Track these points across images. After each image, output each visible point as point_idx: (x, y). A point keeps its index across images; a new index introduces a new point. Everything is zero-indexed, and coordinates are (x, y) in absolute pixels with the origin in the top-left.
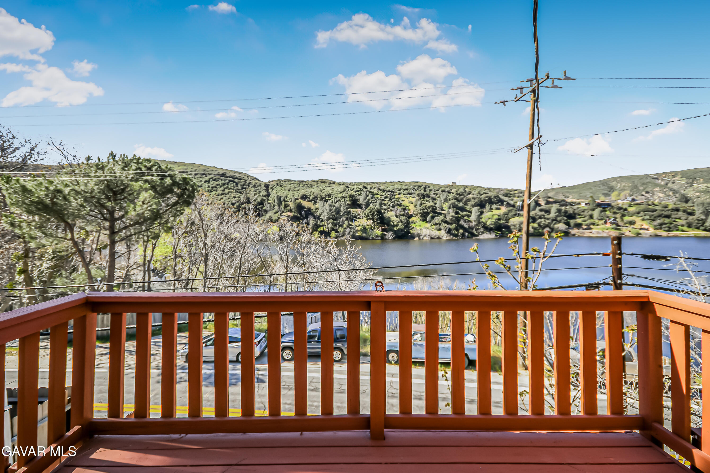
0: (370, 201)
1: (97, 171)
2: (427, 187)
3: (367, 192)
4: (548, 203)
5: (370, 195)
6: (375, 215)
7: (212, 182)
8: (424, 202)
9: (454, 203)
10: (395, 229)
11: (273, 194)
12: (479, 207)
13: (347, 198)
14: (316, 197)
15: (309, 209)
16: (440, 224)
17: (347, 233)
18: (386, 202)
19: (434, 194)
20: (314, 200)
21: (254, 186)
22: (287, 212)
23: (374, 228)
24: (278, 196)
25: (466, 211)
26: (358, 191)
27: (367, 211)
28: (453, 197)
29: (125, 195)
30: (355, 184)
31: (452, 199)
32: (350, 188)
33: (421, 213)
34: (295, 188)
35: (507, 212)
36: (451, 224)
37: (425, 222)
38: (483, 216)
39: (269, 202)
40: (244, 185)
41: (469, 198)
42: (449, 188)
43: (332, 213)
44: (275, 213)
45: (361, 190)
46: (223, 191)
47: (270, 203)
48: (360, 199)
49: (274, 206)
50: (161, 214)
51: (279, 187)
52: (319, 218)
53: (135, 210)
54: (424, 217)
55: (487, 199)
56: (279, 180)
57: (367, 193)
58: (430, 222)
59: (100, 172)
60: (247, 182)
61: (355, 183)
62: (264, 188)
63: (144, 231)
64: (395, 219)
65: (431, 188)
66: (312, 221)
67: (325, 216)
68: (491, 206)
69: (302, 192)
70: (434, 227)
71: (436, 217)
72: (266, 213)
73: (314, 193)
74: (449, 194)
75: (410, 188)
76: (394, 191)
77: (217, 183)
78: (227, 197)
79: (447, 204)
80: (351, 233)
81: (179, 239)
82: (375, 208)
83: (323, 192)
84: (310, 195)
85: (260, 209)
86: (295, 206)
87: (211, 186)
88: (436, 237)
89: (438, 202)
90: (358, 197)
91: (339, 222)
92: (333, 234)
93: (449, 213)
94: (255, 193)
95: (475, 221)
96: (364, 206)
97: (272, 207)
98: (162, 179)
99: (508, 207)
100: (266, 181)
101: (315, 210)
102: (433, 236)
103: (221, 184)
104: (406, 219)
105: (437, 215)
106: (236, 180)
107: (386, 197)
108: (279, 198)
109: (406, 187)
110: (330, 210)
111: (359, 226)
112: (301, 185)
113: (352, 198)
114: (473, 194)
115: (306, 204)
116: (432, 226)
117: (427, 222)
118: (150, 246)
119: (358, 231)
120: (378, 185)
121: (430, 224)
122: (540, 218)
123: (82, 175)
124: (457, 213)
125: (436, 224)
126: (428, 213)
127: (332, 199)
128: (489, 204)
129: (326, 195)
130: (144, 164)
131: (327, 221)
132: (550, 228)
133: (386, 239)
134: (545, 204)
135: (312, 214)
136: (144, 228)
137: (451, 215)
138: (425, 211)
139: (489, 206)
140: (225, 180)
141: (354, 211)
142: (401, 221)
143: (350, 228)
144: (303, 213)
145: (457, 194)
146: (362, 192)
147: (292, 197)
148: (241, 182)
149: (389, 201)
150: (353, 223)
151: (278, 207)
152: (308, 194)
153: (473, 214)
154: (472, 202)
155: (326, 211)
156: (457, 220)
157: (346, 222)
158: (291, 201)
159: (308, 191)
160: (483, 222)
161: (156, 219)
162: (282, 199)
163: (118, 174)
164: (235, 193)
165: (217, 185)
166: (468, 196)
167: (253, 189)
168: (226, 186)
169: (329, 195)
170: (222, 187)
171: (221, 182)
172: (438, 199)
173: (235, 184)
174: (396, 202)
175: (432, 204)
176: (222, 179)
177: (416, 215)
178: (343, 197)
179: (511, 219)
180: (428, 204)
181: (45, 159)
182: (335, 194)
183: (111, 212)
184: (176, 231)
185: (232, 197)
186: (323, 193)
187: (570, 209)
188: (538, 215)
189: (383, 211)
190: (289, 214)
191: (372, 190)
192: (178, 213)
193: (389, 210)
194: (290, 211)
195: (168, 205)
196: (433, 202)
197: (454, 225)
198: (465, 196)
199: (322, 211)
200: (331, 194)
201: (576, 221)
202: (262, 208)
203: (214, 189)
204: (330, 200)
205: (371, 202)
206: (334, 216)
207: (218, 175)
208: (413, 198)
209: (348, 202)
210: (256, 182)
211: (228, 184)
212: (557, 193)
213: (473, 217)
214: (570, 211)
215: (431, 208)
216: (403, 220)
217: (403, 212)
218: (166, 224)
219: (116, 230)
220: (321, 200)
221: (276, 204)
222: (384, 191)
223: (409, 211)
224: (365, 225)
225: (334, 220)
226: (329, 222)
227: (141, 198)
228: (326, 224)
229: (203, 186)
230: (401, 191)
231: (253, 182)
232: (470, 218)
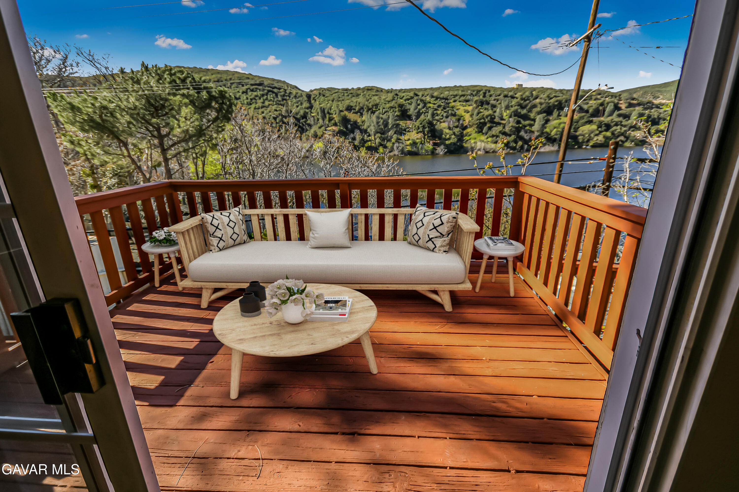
0: (421, 111)
1: (133, 85)
2: (487, 91)
3: (417, 100)
4: (630, 105)
5: (421, 104)
6: (426, 128)
7: (250, 93)
8: (482, 110)
9: (517, 110)
10: (447, 142)
11: (316, 105)
12: (545, 114)
13: (395, 108)
14: (362, 108)
15: (355, 122)
16: (497, 136)
17: (395, 148)
18: (439, 112)
19: (495, 100)
20: (360, 112)
21: (295, 97)
22: (332, 126)
23: (424, 142)
24: (321, 108)
25: (529, 119)
26: (408, 100)
27: (417, 123)
28: (517, 103)
29: (166, 110)
30: (405, 91)
31: (515, 106)
32: (399, 97)
33: (477, 124)
34: (339, 98)
35: (578, 119)
36: (510, 135)
37: (481, 133)
38: (548, 125)
39: (313, 115)
40: (284, 96)
41: (536, 103)
42: (513, 92)
43: (379, 126)
44: (320, 128)
45: (412, 98)
46: (263, 103)
47: (313, 117)
48: (410, 109)
49: (318, 120)
50: (204, 130)
51: (322, 98)
52: (365, 131)
53: (180, 127)
54: (480, 128)
55: (556, 103)
56: (321, 88)
57: (419, 102)
58: (486, 134)
59: (136, 87)
60: (288, 92)
61: (405, 89)
62: (306, 99)
63: (192, 148)
64: (447, 131)
65: (492, 92)
66: (358, 135)
67: (372, 130)
68: (559, 113)
69: (347, 102)
70: (490, 139)
71: (494, 128)
72: (311, 128)
73: (359, 103)
74: (512, 100)
75: (467, 93)
76: (449, 98)
77: (255, 93)
78: (268, 111)
79: (508, 112)
80: (400, 148)
81: (226, 156)
82: (426, 119)
83: (369, 101)
84: (356, 106)
85: (304, 123)
86: (340, 119)
87: (249, 98)
88: (491, 151)
89: (498, 110)
90: (408, 107)
91: (388, 136)
92: (381, 149)
93: (509, 123)
94: (297, 104)
95: (538, 131)
96: (414, 118)
97: (316, 121)
98: (198, 93)
99: (579, 113)
100: (307, 90)
101: (361, 123)
102: (488, 150)
103: (259, 95)
104: (460, 131)
105: (495, 125)
106: (275, 90)
107: (439, 106)
108: (323, 111)
109: (463, 93)
110: (378, 123)
111: (409, 140)
112: (346, 94)
113: (401, 107)
114: (541, 98)
115: (352, 116)
116: (487, 138)
117: (483, 134)
118: (200, 163)
119: (407, 146)
120: (431, 92)
121: (486, 136)
122: (616, 125)
123: (121, 90)
124: (518, 122)
125: (493, 136)
126: (485, 124)
127: (379, 109)
128: (558, 110)
129: (373, 106)
130: (178, 75)
131: (375, 135)
132: (625, 137)
133: (437, 154)
134: (627, 107)
135: (358, 127)
136: (190, 145)
137: (510, 125)
138: (482, 121)
139: (558, 112)
140: (263, 90)
141: (402, 123)
142: (454, 134)
143: (399, 143)
144: (349, 126)
145: (522, 99)
146: (412, 100)
147: (336, 109)
148: (281, 92)
149: (442, 110)
150: (402, 137)
151: (322, 121)
152: (354, 105)
153: (536, 123)
154: (538, 109)
155: (372, 125)
156: (518, 130)
157: (395, 136)
158: (336, 114)
159: (353, 101)
160: (547, 133)
161: (201, 137)
162: (326, 112)
163: (155, 89)
164: (276, 106)
165: (256, 96)
166: (534, 101)
167: (294, 100)
168: (265, 97)
169: (377, 105)
170: (262, 99)
171: (259, 93)
172: (499, 106)
173: (274, 95)
174: (450, 112)
175: (490, 112)
176: (260, 90)
177: (471, 126)
178: (392, 107)
179: (581, 128)
180: (486, 113)
181: (78, 71)
182: (383, 104)
183: (158, 129)
184: (222, 148)
185: (273, 110)
186: (370, 103)
187: (654, 113)
188: (614, 121)
189: (435, 122)
190: (334, 128)
191: (423, 98)
192: (220, 129)
193: (442, 121)
194: (335, 124)
195: (209, 121)
196: (492, 109)
197: (513, 137)
198: (530, 102)
199: (368, 124)
200: (378, 105)
201: (659, 128)
202: (305, 122)
203: (253, 101)
204: (377, 111)
205: (423, 112)
206: (382, 129)
207: (256, 84)
208: (469, 106)
209: (397, 113)
210: (297, 91)
211: (267, 95)
212: (645, 92)
213: (536, 127)
214: (654, 115)
215: (489, 117)
216: (456, 133)
217: (458, 124)
218: (211, 141)
219: (166, 147)
220: (368, 111)
221: (319, 117)
222: (437, 98)
223: (464, 122)
224: (415, 138)
225: (381, 134)
226: (376, 137)
227: (183, 114)
228: (373, 139)
229: (241, 98)
230: (457, 98)
231: (294, 92)
232: (533, 127)
